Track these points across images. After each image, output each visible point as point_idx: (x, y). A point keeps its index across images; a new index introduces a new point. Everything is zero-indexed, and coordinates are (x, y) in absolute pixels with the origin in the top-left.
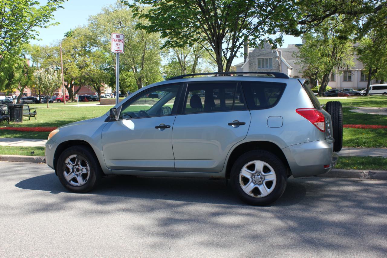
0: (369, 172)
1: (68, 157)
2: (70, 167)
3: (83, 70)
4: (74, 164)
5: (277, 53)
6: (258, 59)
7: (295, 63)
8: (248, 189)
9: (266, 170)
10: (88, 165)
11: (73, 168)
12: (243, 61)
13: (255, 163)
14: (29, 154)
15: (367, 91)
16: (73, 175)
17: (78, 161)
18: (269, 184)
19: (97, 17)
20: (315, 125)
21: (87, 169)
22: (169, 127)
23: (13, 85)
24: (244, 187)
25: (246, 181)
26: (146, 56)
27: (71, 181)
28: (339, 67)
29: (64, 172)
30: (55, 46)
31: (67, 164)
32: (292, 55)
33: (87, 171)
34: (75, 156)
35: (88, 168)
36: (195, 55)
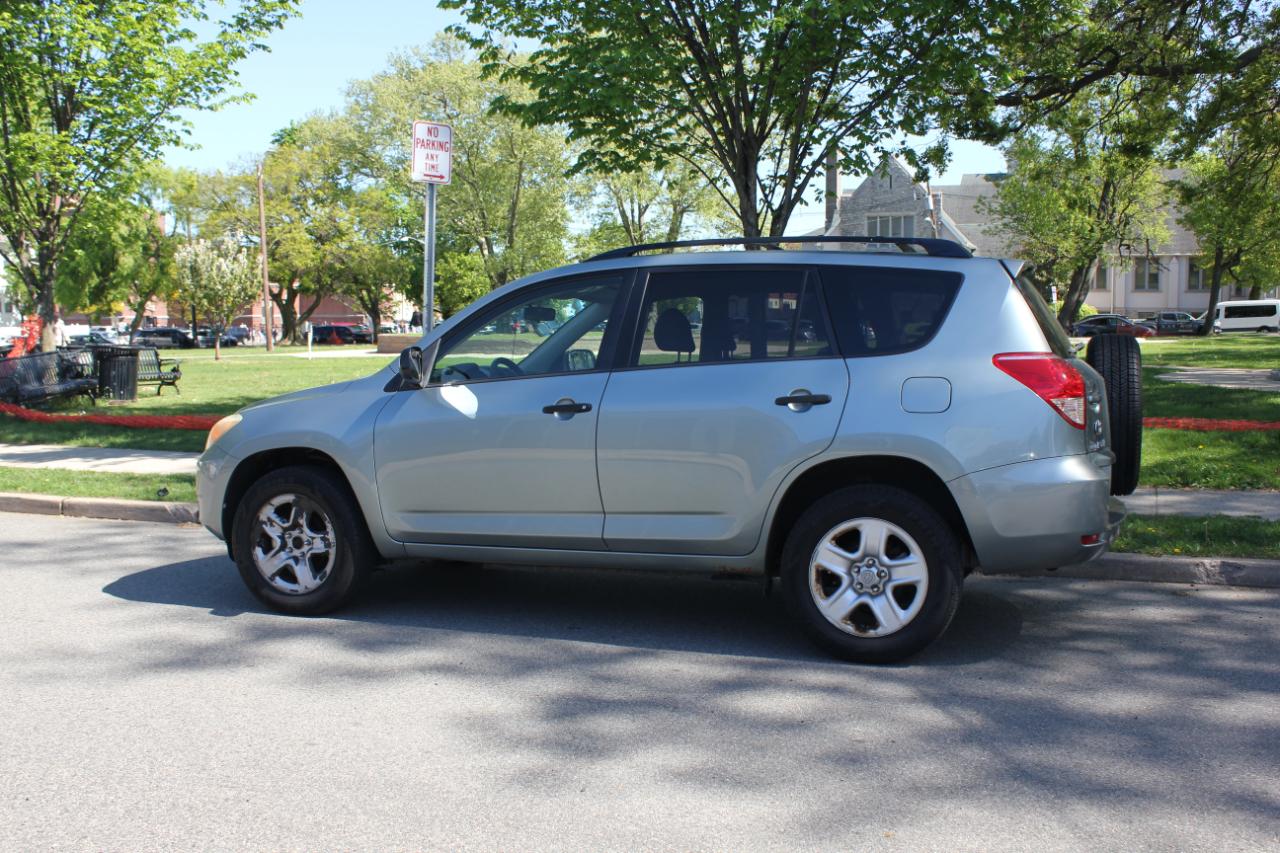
0: (1223, 563)
1: (266, 500)
2: (274, 532)
3: (327, 247)
4: (286, 525)
5: (927, 199)
6: (869, 218)
7: (984, 232)
8: (836, 609)
9: (896, 548)
10: (329, 527)
11: (282, 538)
12: (823, 225)
13: (860, 525)
14: (152, 497)
15: (1210, 320)
16: (282, 560)
17: (298, 515)
18: (904, 595)
19: (374, 84)
20: (1055, 407)
21: (328, 540)
22: (589, 408)
23: (112, 291)
24: (823, 604)
25: (830, 582)
26: (522, 204)
27: (278, 579)
28: (1121, 245)
29: (254, 548)
30: (244, 172)
31: (265, 523)
32: (976, 207)
33: (328, 545)
34: (289, 498)
35: (331, 536)
36: (675, 204)
